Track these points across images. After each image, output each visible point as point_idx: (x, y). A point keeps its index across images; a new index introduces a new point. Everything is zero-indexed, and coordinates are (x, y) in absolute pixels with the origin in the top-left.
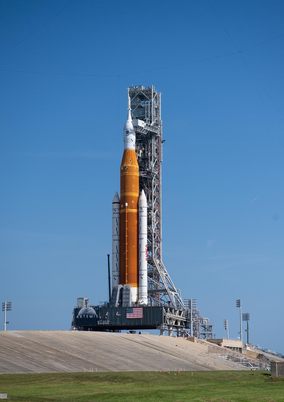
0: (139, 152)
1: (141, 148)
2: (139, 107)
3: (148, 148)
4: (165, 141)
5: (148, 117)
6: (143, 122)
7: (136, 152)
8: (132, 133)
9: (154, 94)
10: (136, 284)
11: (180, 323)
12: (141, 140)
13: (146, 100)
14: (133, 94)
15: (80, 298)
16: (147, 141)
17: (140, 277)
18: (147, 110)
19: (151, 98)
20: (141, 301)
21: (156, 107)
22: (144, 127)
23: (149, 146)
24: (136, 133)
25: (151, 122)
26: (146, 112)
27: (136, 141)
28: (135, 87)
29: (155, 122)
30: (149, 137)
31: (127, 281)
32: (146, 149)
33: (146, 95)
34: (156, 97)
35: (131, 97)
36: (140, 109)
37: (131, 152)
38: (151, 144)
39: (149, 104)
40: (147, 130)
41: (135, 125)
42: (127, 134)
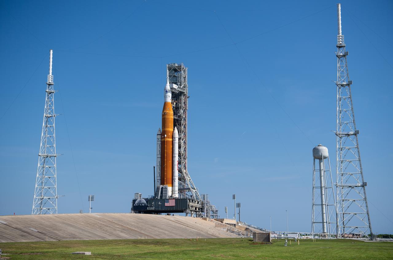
0: (174, 103)
1: (175, 101)
2: (174, 76)
3: (179, 101)
4: (189, 97)
5: (179, 82)
6: (176, 85)
7: (172, 103)
8: (169, 92)
9: (183, 68)
10: (171, 185)
11: (198, 209)
12: (175, 97)
13: (178, 72)
14: (170, 68)
15: (136, 194)
16: (179, 97)
17: (173, 180)
18: (179, 78)
19: (181, 71)
20: (174, 195)
21: (184, 76)
22: (176, 88)
24: (172, 92)
25: (181, 85)
26: (178, 79)
27: (172, 97)
28: (172, 64)
29: (184, 85)
30: (180, 95)
31: (165, 183)
33: (178, 69)
34: (184, 70)
35: (169, 70)
36: (174, 77)
37: (169, 103)
38: (181, 99)
39: (180, 74)
40: (179, 90)
41: (171, 87)
42: (166, 93)
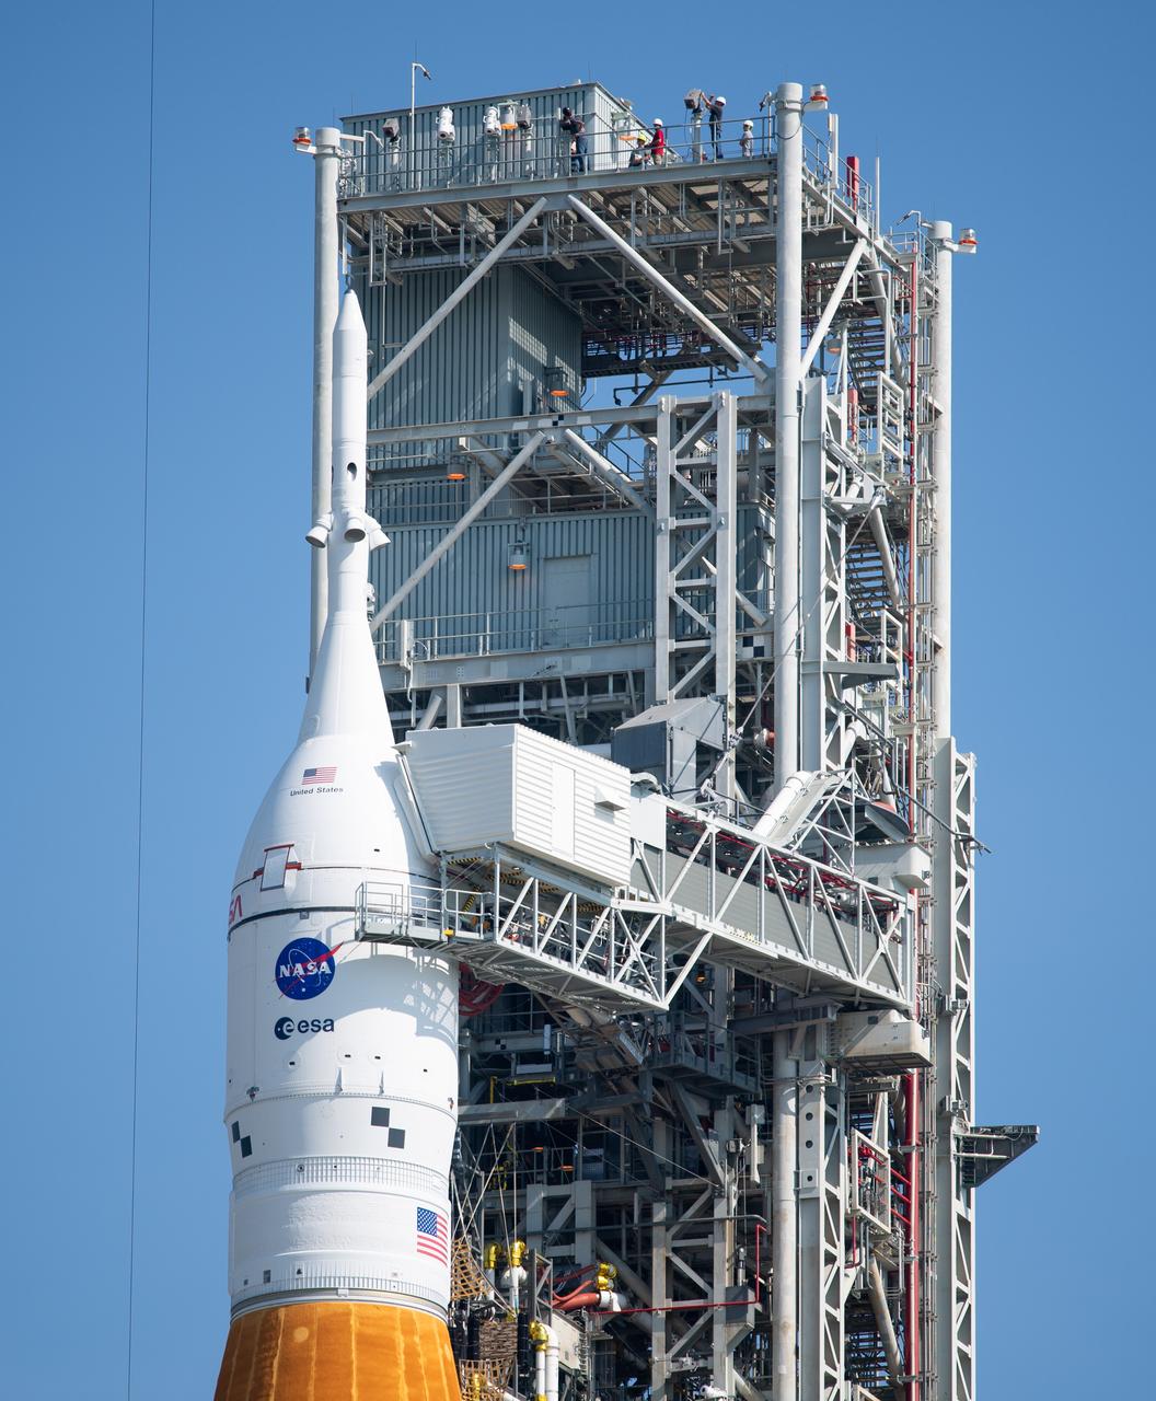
0: (528, 1351)
1: (569, 1276)
2: (531, 487)
3: (705, 1268)
4: (1023, 1139)
5: (707, 682)
6: (614, 779)
7: (466, 1340)
8: (382, 986)
9: (826, 245)
12: (560, 1132)
13: (663, 366)
14: (418, 239)
16: (685, 1138)
18: (694, 543)
19: (756, 325)
21: (864, 493)
22: (614, 865)
23: (724, 1249)
25: (757, 777)
26: (667, 582)
27: (474, 1140)
28: (469, 112)
29: (846, 778)
30: (721, 1066)
32: (661, 1300)
33: (679, 261)
34: (861, 313)
35: (384, 330)
36: (555, 531)
37: (378, 1345)
38: (757, 1204)
39: (731, 438)
40: (682, 935)
41: (460, 837)
42: (298, 1009)
